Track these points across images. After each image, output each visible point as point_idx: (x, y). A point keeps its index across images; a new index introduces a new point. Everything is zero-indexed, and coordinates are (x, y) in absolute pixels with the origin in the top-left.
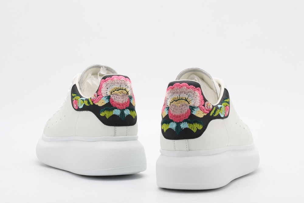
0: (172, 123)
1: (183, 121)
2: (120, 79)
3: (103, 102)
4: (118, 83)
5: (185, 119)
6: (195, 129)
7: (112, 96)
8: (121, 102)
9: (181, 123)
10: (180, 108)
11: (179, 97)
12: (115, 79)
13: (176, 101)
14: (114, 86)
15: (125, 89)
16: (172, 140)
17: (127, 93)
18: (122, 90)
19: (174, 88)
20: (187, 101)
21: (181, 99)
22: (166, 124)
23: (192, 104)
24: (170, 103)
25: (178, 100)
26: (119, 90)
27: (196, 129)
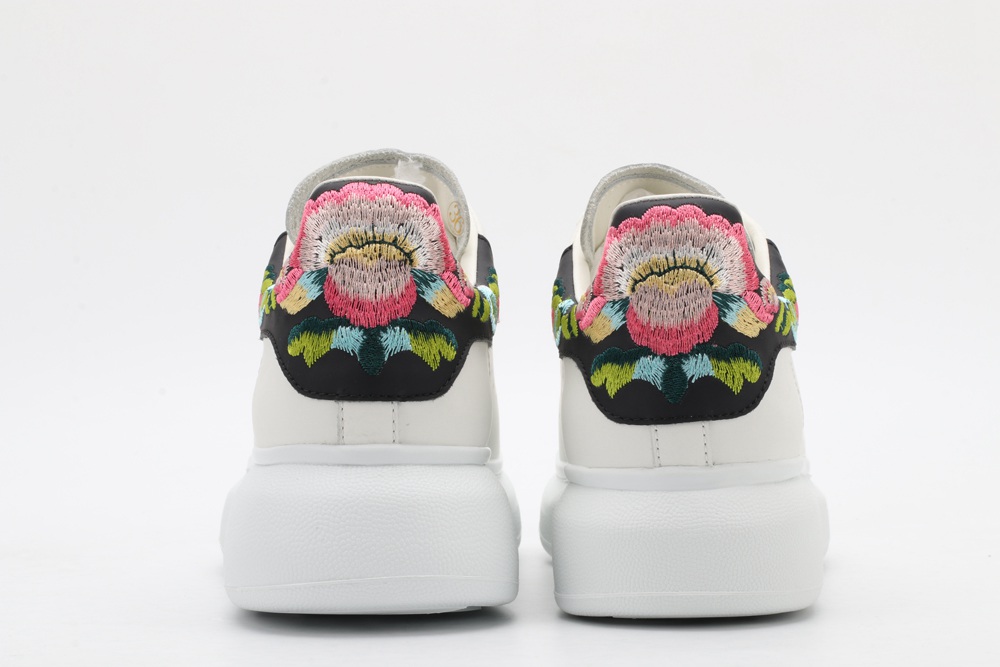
0: (644, 361)
1: (694, 352)
2: (373, 198)
3: (303, 294)
4: (363, 216)
5: (698, 344)
6: (736, 383)
7: (332, 269)
8: (370, 297)
9: (686, 357)
10: (680, 301)
11: (671, 258)
12: (354, 196)
13: (660, 274)
14: (345, 229)
15: (396, 239)
16: (648, 424)
17: (402, 257)
18: (380, 243)
19: (648, 223)
20: (705, 275)
21: (679, 264)
22: (616, 367)
23: (722, 284)
24: (631, 282)
25: (670, 269)
26: (368, 243)
27: (742, 381)
